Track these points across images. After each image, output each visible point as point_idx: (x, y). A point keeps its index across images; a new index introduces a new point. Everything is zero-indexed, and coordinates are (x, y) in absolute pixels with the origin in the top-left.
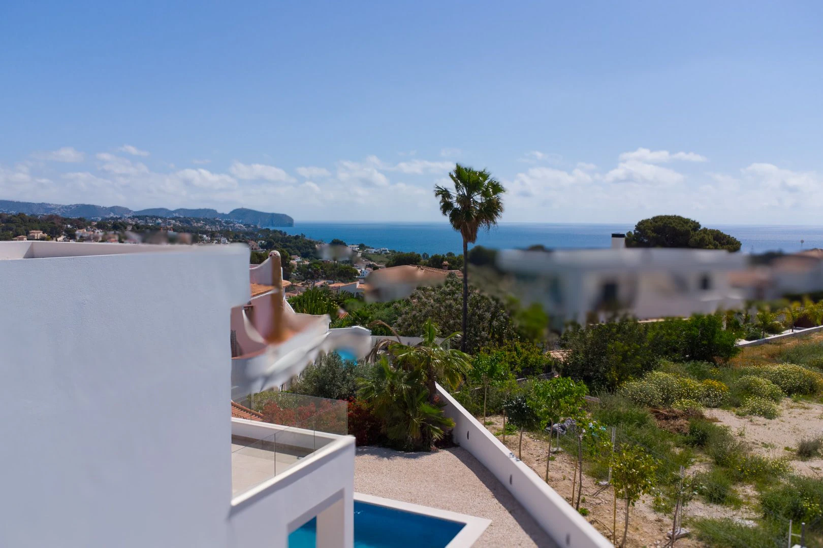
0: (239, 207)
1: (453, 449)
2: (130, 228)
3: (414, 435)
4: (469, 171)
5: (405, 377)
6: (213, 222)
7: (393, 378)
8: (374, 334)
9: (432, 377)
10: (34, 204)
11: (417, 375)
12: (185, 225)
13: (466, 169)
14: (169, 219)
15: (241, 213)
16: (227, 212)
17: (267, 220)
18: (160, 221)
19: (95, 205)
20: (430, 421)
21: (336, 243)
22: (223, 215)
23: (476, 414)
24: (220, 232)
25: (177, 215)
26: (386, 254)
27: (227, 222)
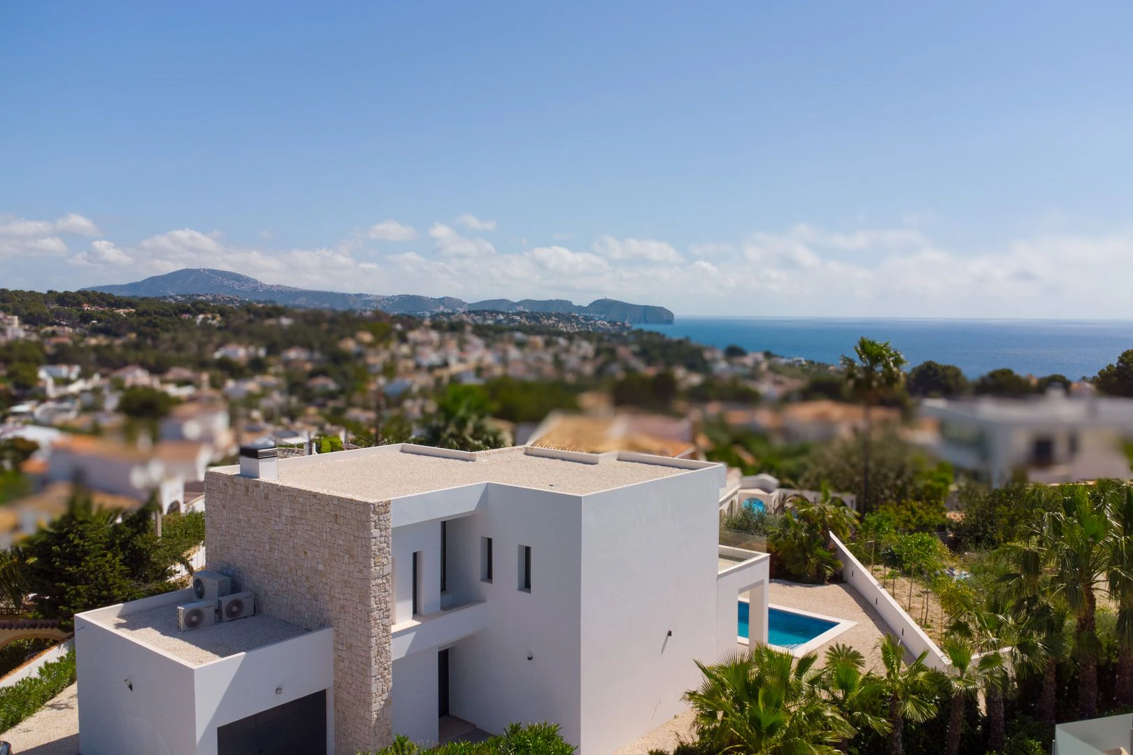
0: (601, 297)
1: (842, 584)
2: (469, 328)
3: (811, 570)
4: (873, 344)
5: (805, 527)
6: (568, 318)
7: (795, 528)
8: (782, 486)
9: (826, 528)
10: (350, 294)
11: (815, 526)
12: (532, 323)
13: (869, 341)
14: (514, 314)
15: (604, 306)
16: (586, 304)
17: (638, 314)
18: (501, 317)
19: (422, 295)
20: (822, 561)
21: (734, 352)
22: (580, 308)
23: (866, 562)
24: (579, 333)
25: (521, 309)
26: (801, 365)
27: (586, 318)
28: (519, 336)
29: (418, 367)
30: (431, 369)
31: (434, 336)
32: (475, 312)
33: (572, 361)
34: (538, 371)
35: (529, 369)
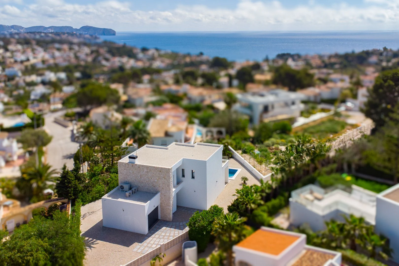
1: (233, 158)
6: (72, 34)
12: (59, 38)
14: (48, 33)
15: (86, 28)
16: (78, 28)
17: (101, 32)
18: (43, 35)
21: (144, 49)
22: (76, 30)
23: (235, 150)
24: (81, 43)
25: (51, 31)
28: (57, 45)
29: (16, 62)
30: (22, 62)
31: (19, 47)
32: (31, 33)
33: (82, 56)
34: (69, 61)
35: (65, 60)
